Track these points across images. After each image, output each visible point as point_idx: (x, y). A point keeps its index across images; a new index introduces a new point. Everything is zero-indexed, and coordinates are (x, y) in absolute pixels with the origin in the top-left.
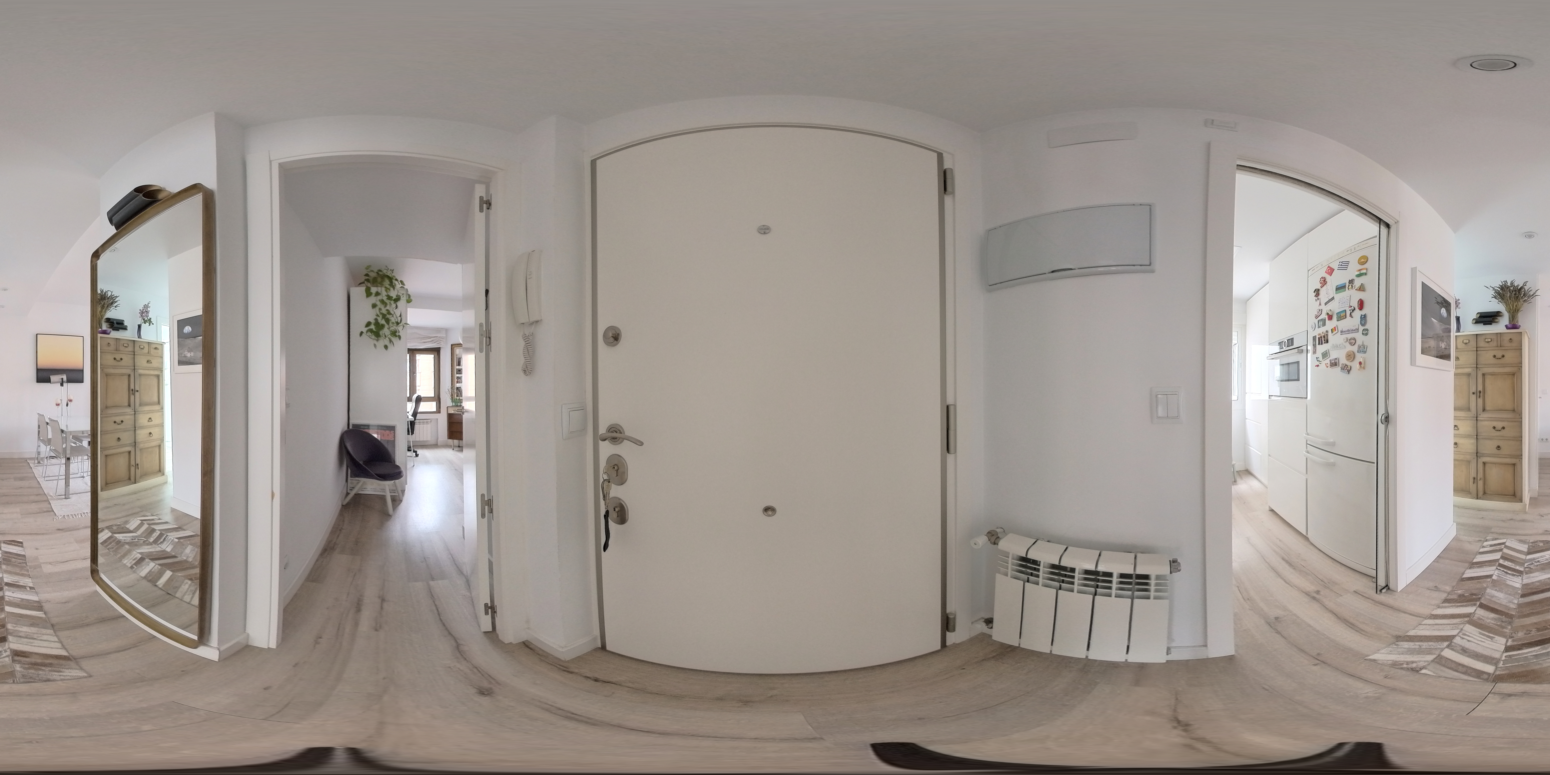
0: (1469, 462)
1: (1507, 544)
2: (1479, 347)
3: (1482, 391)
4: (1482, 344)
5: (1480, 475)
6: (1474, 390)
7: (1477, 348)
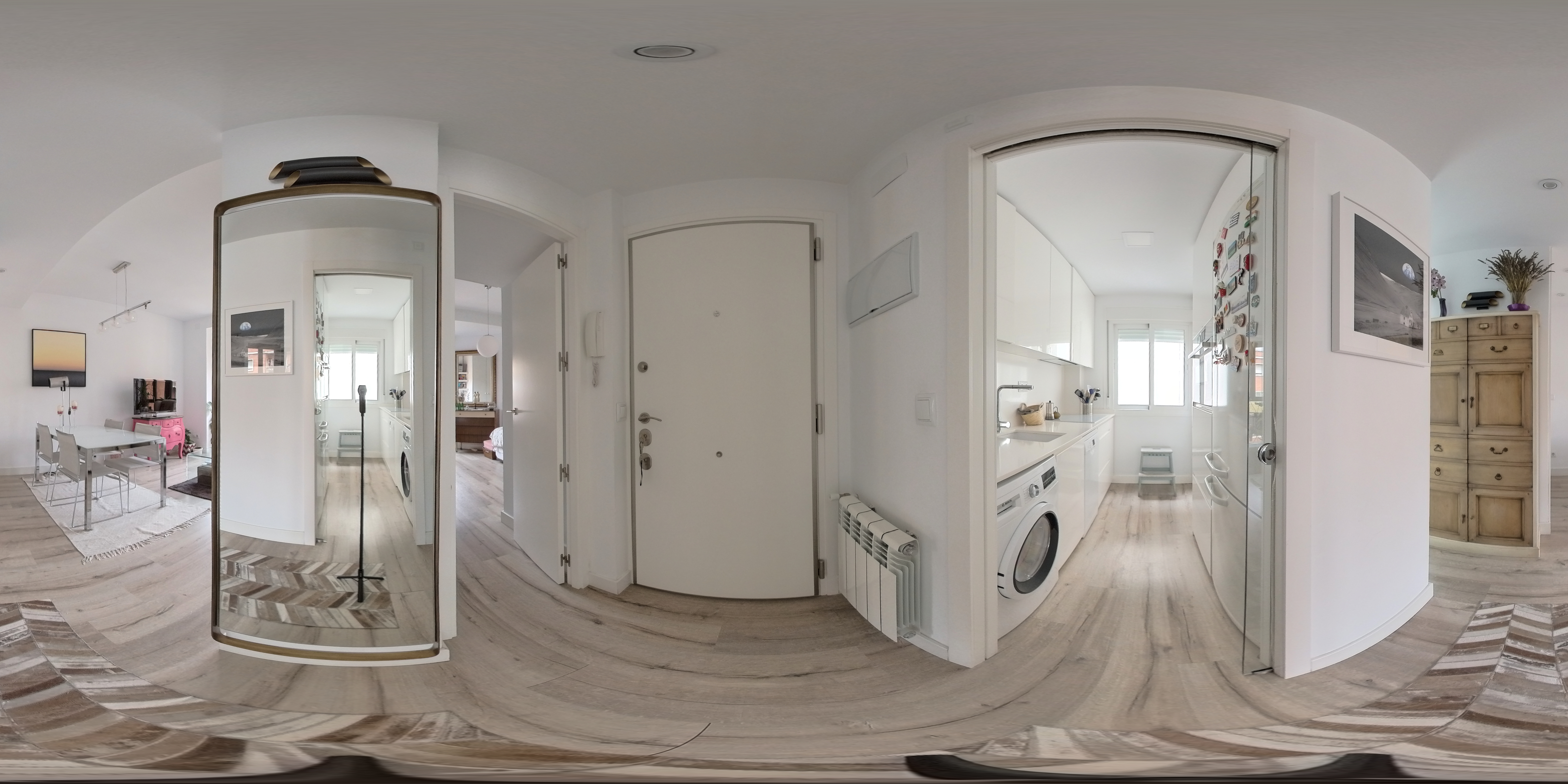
0: (1457, 495)
1: (1516, 612)
2: (1472, 336)
3: (1475, 398)
4: (1475, 331)
5: (1473, 511)
6: (1463, 396)
7: (1468, 337)
